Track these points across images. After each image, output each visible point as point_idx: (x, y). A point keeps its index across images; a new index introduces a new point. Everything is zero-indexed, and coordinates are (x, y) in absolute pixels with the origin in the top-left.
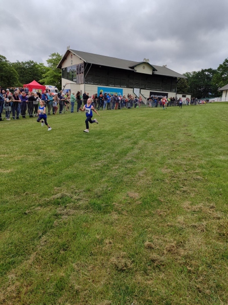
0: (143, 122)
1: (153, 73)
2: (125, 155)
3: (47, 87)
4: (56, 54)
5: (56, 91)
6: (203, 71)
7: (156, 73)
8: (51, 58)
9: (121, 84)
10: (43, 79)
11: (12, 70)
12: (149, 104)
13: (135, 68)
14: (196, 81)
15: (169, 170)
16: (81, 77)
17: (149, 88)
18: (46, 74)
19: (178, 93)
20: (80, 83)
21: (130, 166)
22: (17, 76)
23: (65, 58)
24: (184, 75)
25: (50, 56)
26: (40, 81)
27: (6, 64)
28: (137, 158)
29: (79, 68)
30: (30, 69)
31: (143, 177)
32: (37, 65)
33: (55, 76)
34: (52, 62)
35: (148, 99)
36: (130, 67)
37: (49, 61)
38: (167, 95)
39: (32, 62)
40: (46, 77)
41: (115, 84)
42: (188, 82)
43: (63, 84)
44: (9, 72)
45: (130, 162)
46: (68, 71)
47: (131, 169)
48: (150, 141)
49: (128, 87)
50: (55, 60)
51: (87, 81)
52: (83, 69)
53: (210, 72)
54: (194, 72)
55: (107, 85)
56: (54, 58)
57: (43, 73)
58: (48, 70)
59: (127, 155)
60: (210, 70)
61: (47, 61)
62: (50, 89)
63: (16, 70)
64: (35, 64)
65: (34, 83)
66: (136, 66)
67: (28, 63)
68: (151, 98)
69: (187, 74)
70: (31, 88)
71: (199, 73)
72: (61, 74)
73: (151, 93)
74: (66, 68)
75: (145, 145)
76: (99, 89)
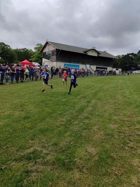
0: (93, 86)
1: (98, 55)
2: (83, 111)
3: (34, 63)
4: (40, 44)
5: (39, 66)
6: (128, 54)
7: (100, 55)
8: (36, 46)
9: (78, 62)
10: (31, 59)
11: (13, 53)
12: (95, 74)
13: (87, 53)
14: (124, 61)
15: (116, 126)
16: (54, 57)
17: (96, 64)
18: (33, 56)
19: (113, 67)
20: (54, 61)
21: (86, 121)
22: (16, 57)
23: (45, 46)
24: (117, 57)
25: (36, 45)
26: (30, 60)
27: (10, 50)
28: (92, 115)
29: (53, 52)
30: (24, 53)
31: (97, 132)
32: (28, 50)
33: (38, 57)
34: (37, 49)
35: (95, 71)
36: (84, 52)
37: (36, 48)
38: (106, 69)
39: (26, 49)
40: (33, 57)
41: (74, 62)
42: (119, 61)
43: (43, 62)
44: (11, 54)
45: (86, 118)
46: (46, 54)
47: (88, 124)
48: (99, 101)
49: (83, 64)
50: (39, 48)
51: (58, 60)
52: (55, 53)
53: (133, 55)
54: (123, 55)
55: (70, 63)
56: (39, 46)
57: (31, 55)
58: (35, 53)
59: (84, 111)
60: (132, 54)
61: (34, 48)
62: (35, 64)
63: (16, 53)
64: (27, 50)
65: (26, 61)
66: (87, 51)
67: (23, 49)
68: (97, 71)
69: (119, 56)
70: (24, 64)
71: (126, 55)
72: (42, 56)
73: (97, 68)
74: (45, 53)
75: (96, 104)
76: (65, 65)
